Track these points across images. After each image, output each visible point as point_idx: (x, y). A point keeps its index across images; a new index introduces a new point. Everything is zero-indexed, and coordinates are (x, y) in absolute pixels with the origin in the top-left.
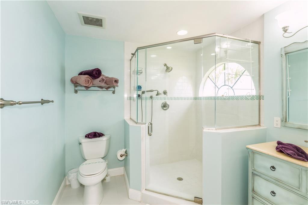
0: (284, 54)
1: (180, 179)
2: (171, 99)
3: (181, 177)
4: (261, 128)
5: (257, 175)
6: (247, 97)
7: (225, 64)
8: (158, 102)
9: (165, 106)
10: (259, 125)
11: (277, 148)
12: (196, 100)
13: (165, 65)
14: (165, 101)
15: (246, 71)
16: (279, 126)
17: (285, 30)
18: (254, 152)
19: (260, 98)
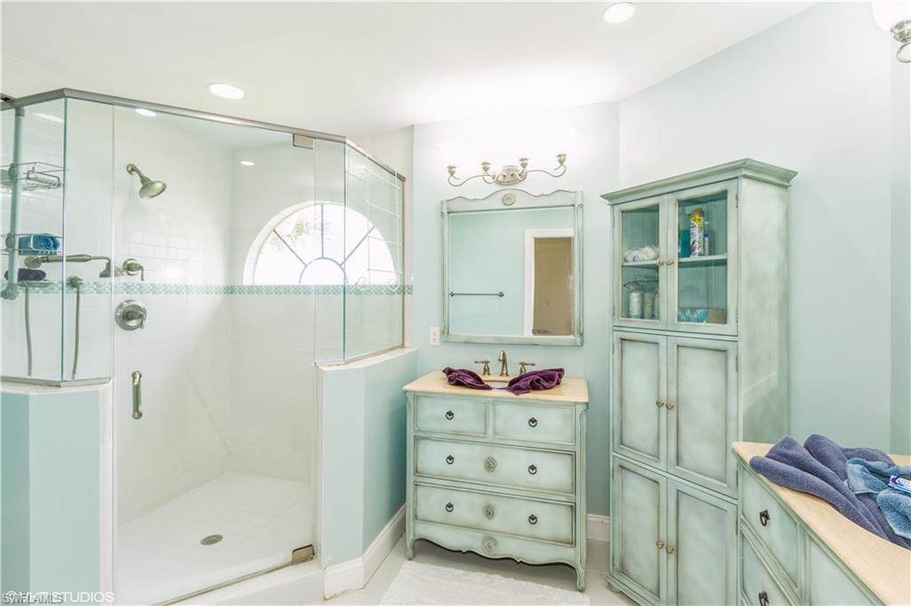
0: (445, 212)
1: (211, 540)
2: (154, 289)
3: (212, 534)
4: (407, 351)
5: (424, 438)
6: (391, 289)
7: (322, 206)
8: (101, 303)
9: (130, 316)
10: (403, 346)
11: (450, 380)
12: (231, 293)
13: (132, 169)
14: (128, 297)
15: (375, 230)
16: (437, 343)
17: (451, 170)
18: (417, 396)
19: (404, 290)
